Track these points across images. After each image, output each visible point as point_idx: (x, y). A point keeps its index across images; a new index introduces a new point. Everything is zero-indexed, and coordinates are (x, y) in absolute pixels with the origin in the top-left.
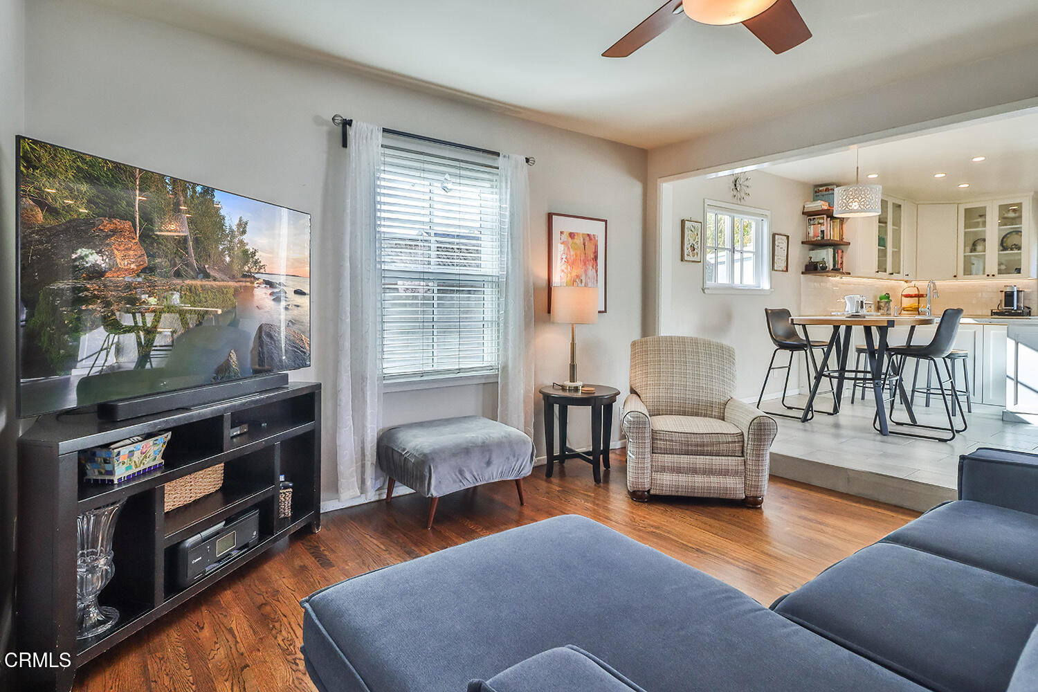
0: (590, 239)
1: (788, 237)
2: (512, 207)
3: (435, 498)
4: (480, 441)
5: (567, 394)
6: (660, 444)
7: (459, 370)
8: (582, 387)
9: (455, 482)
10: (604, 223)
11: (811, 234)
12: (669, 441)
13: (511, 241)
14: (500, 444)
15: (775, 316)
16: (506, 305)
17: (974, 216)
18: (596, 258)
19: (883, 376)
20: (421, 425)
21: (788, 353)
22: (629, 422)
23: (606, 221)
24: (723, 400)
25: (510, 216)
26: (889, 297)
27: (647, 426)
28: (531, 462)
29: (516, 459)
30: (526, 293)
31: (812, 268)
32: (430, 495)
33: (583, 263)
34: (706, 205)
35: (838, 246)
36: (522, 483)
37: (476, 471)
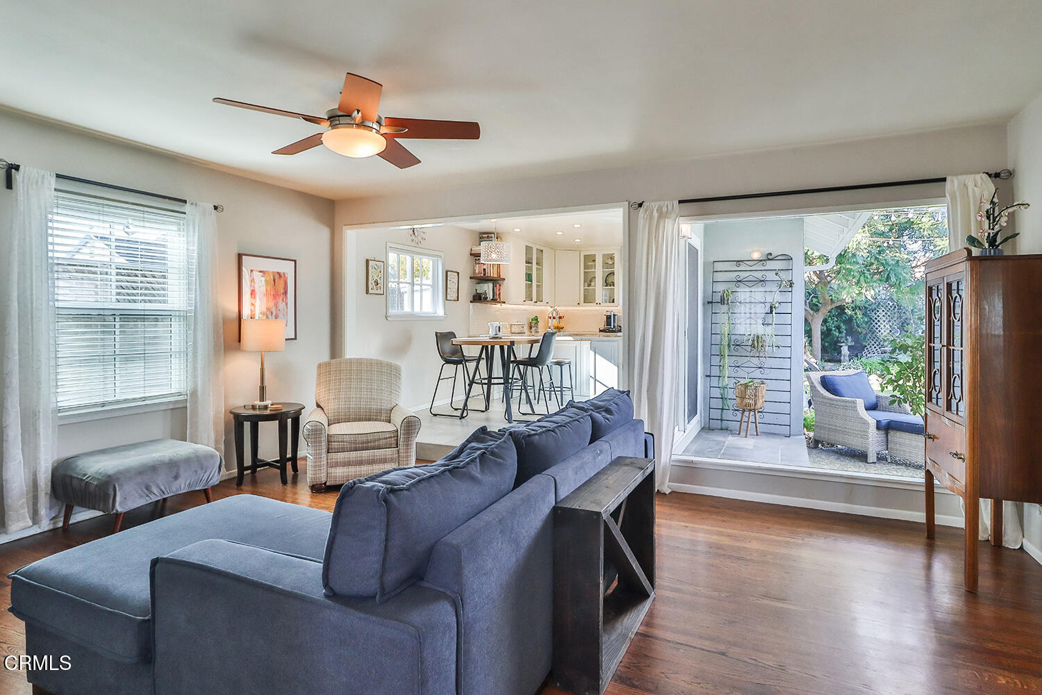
0: (280, 276)
1: (458, 273)
2: (200, 248)
3: (121, 514)
4: (167, 459)
5: (258, 412)
6: (335, 445)
7: (145, 399)
8: (272, 405)
9: (141, 496)
10: (293, 262)
11: (477, 271)
12: (341, 442)
13: (199, 280)
14: (188, 461)
15: (443, 337)
16: (195, 337)
17: (589, 260)
18: (286, 293)
19: (510, 381)
20: (103, 452)
21: (453, 367)
22: (308, 430)
23: (295, 261)
24: (389, 407)
25: (198, 257)
26: (537, 320)
27: (323, 432)
28: (219, 473)
29: (204, 471)
30: (215, 325)
31: (478, 298)
32: (114, 511)
33: (272, 297)
34: (388, 248)
35: (496, 281)
36: (210, 491)
37: (164, 486)
